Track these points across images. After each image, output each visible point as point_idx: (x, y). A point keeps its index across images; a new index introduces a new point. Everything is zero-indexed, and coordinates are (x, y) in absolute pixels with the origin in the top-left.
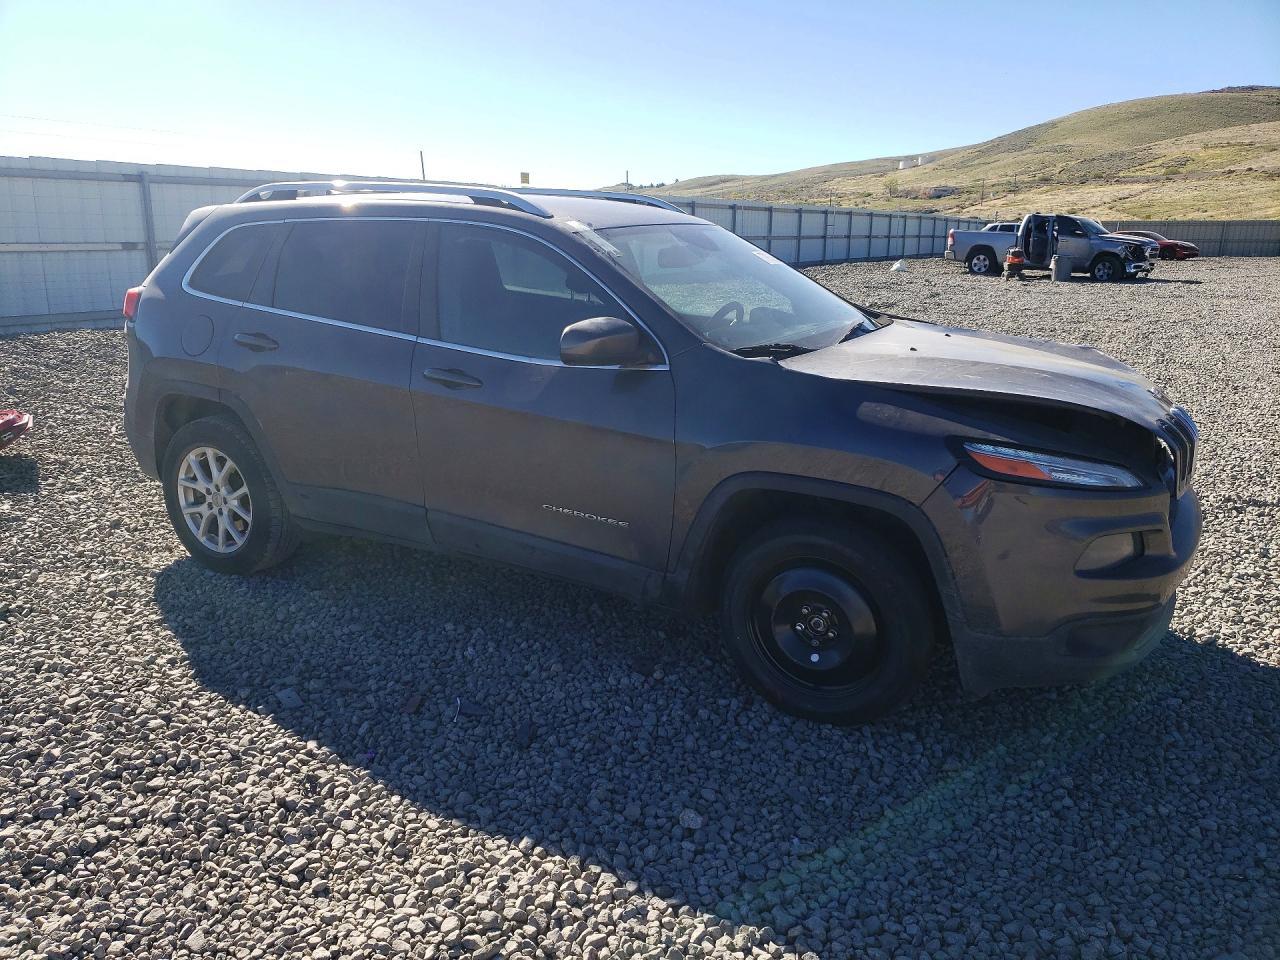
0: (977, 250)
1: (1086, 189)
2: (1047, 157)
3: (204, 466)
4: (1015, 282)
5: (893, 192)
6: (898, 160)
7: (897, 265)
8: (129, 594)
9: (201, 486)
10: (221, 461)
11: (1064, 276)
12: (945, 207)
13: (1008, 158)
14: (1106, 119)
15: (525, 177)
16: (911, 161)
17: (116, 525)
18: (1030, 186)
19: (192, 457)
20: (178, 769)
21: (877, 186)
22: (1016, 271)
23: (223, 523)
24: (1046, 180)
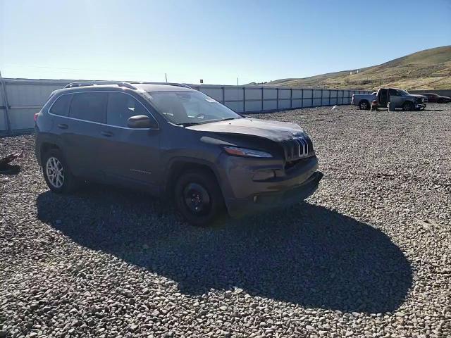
0: (363, 101)
1: (419, 79)
2: (405, 68)
3: (52, 162)
4: (375, 112)
5: (348, 83)
6: (350, 71)
7: (334, 107)
8: (30, 199)
9: (52, 169)
10: (56, 161)
11: (392, 109)
12: (367, 88)
13: (391, 70)
14: (425, 54)
15: (202, 81)
16: (355, 71)
17: (35, 182)
18: (398, 79)
19: (49, 160)
20: (20, 236)
21: (342, 81)
22: (375, 108)
23: (58, 179)
24: (404, 77)
